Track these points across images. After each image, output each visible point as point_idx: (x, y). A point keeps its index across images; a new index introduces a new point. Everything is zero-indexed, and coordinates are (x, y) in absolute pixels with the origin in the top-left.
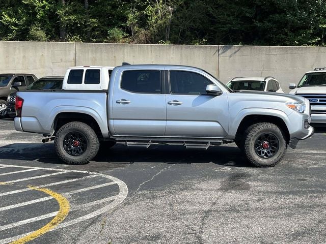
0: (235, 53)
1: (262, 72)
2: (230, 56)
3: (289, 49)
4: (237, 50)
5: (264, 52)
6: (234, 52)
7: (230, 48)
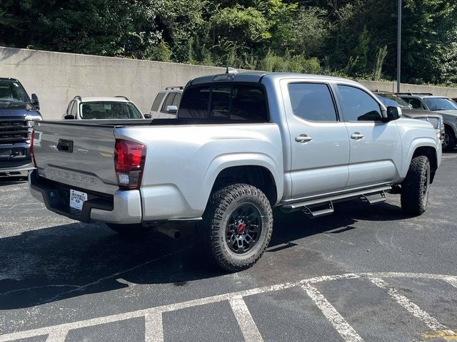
0: (25, 60)
1: (68, 90)
2: (17, 65)
3: (103, 60)
4: (26, 55)
5: (69, 62)
6: (22, 59)
7: (16, 52)
